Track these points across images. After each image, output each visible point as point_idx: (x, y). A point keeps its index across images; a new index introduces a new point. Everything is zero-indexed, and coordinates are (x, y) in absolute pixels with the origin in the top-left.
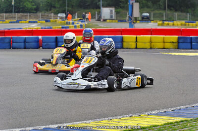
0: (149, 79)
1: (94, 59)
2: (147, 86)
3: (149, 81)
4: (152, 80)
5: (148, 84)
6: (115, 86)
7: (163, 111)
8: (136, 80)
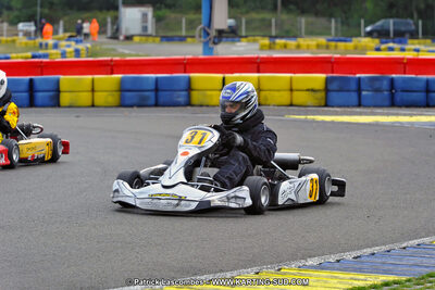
0: (335, 182)
1: (209, 135)
2: (331, 199)
3: (335, 188)
4: (341, 185)
5: (333, 194)
6: (264, 200)
7: (332, 259)
8: (308, 186)
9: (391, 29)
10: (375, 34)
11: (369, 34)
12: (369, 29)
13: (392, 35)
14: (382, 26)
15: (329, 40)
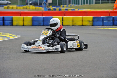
9: (38, 2)
10: (33, 4)
11: (31, 4)
12: (31, 2)
13: (38, 4)
14: (35, 1)
15: (17, 6)
